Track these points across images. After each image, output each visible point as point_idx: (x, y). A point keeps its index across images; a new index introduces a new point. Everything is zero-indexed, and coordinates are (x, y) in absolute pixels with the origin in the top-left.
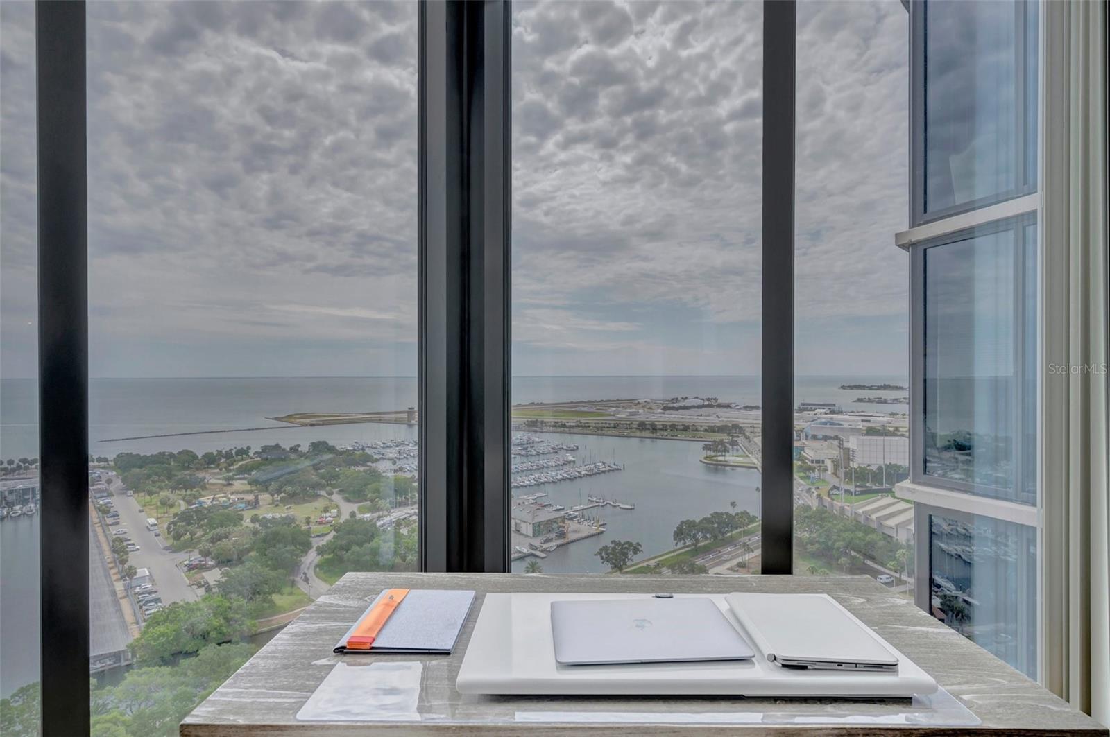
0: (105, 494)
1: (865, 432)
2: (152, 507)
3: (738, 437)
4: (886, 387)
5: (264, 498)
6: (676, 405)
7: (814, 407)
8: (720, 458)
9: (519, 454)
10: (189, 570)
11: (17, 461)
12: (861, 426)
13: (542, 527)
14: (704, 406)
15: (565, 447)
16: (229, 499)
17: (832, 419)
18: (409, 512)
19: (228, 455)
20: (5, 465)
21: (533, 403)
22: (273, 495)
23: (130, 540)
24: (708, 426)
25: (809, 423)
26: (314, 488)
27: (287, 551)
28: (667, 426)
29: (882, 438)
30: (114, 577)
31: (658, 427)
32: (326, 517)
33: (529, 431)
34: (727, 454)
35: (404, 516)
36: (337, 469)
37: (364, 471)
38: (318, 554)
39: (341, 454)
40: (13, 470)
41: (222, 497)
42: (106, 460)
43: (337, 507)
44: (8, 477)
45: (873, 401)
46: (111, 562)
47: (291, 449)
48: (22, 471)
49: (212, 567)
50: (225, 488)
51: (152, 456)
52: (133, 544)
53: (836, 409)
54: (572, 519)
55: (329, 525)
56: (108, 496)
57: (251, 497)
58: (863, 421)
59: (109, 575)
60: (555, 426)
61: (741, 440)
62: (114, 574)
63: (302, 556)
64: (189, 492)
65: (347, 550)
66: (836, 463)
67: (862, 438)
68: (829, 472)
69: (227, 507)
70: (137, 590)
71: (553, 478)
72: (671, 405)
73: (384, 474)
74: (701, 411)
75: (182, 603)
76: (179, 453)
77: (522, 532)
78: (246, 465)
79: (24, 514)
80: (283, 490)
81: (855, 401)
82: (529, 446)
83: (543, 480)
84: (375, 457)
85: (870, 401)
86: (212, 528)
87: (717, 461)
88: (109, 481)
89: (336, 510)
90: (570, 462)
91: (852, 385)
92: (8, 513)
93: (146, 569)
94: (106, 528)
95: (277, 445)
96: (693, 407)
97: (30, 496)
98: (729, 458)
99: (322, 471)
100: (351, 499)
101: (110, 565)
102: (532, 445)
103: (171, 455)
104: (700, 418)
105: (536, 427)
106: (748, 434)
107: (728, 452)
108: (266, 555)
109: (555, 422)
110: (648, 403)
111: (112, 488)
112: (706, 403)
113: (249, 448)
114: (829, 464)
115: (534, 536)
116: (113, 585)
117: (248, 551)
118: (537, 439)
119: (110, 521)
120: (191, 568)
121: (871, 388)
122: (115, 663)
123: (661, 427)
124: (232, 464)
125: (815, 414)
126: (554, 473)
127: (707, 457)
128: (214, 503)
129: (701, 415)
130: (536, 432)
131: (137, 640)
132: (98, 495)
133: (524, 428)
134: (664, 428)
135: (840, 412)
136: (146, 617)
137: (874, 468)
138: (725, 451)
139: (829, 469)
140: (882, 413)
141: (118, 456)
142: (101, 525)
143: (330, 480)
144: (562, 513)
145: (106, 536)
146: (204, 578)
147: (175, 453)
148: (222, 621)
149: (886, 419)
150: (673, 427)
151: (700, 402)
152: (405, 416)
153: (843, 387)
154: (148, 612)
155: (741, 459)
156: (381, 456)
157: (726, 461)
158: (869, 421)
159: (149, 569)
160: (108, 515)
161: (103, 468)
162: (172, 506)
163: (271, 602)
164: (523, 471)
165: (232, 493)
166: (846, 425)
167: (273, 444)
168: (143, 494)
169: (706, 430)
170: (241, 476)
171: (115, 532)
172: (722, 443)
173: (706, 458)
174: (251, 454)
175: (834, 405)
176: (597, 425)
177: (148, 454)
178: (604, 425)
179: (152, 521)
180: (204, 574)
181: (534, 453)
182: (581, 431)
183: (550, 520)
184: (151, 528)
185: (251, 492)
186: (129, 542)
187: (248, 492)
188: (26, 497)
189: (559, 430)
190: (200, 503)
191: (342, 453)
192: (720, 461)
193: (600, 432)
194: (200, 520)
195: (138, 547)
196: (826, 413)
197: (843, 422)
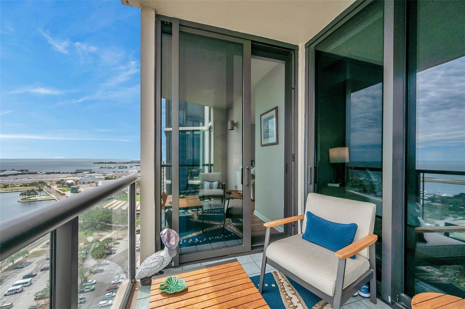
1: (104, 179)
3: (43, 187)
4: (111, 163)
7: (82, 171)
8: (31, 198)
12: (103, 177)
14: (18, 174)
17: (91, 175)
24: (22, 184)
25: (81, 178)
34: (36, 195)
45: (106, 168)
53: (92, 171)
58: (103, 175)
61: (45, 188)
74: (16, 177)
81: (100, 168)
85: (105, 168)
87: (30, 200)
91: (98, 162)
96: (11, 175)
98: (38, 197)
106: (48, 184)
107: (37, 194)
112: (20, 172)
121: (106, 163)
125: (83, 174)
127: (23, 199)
129: (17, 179)
135: (94, 173)
140: (110, 172)
149: (111, 174)
151: (15, 172)
153: (95, 163)
155: (46, 197)
157: (36, 199)
158: (106, 175)
166: (97, 177)
169: (21, 186)
172: (33, 191)
175: (92, 170)
192: (33, 199)
196: (88, 173)
197: (96, 176)
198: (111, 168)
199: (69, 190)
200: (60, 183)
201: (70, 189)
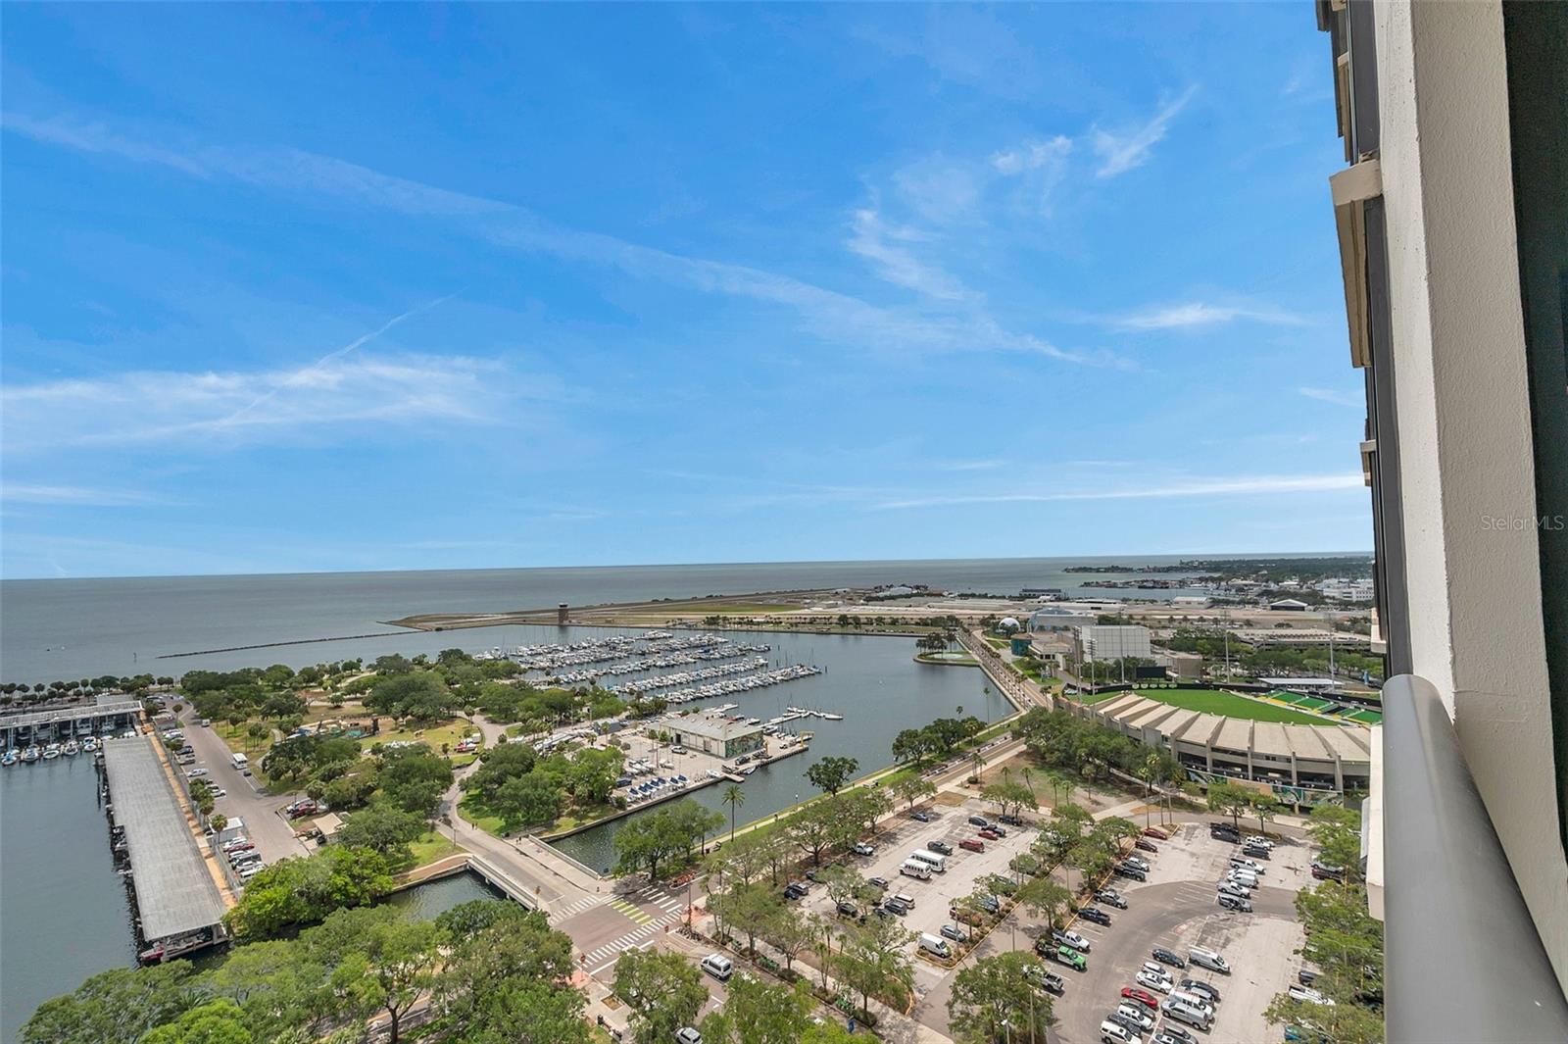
0: (173, 725)
1: (1097, 621)
2: (237, 739)
3: (955, 630)
4: (1114, 569)
5: (386, 722)
6: (881, 594)
7: (1037, 594)
8: (936, 656)
9: (700, 658)
10: (294, 818)
11: (48, 687)
12: (1092, 614)
13: (736, 744)
14: (912, 595)
15: (754, 648)
16: (340, 725)
17: (1058, 607)
18: (572, 733)
19: (333, 670)
20: (31, 692)
21: (711, 596)
22: (396, 719)
23: (211, 782)
24: (920, 619)
25: (1034, 613)
26: (448, 708)
27: (425, 787)
28: (872, 619)
29: (1118, 627)
30: (195, 831)
31: (862, 621)
32: (467, 744)
33: (710, 630)
34: (945, 651)
35: (567, 738)
36: (476, 683)
37: (512, 685)
38: (462, 790)
39: (480, 665)
40: (44, 699)
41: (331, 723)
42: (170, 681)
43: (480, 730)
44: (36, 707)
45: (1101, 586)
46: (187, 812)
47: (414, 660)
48: (54, 699)
49: (326, 812)
50: (332, 712)
51: (233, 674)
52: (217, 788)
53: (1062, 595)
54: (770, 734)
55: (470, 753)
56: (176, 727)
57: (369, 722)
58: (1092, 608)
59: (188, 828)
60: (740, 623)
61: (958, 634)
62: (194, 827)
63: (442, 793)
64: (285, 718)
65: (500, 785)
66: (1069, 658)
67: (1096, 627)
68: (1061, 669)
69: (338, 735)
70: (227, 846)
71: (743, 685)
72: (874, 595)
73: (537, 688)
74: (908, 601)
75: (292, 859)
76: (269, 669)
77: (712, 752)
78: (359, 681)
79: (63, 755)
80: (409, 711)
81: (1082, 586)
82: (711, 647)
83: (732, 688)
84: (523, 666)
85: (1098, 585)
86: (321, 763)
87: (933, 659)
88: (178, 709)
89: (479, 735)
90: (762, 665)
91: (1077, 567)
92: (41, 755)
93: (237, 819)
94: (177, 767)
95: (397, 655)
96: (901, 596)
97: (71, 731)
98: (946, 656)
99: (457, 686)
100: (497, 720)
101: (188, 816)
102: (715, 647)
103: (259, 673)
104: (909, 609)
105: (718, 624)
106: (966, 626)
107: (946, 648)
108: (397, 794)
109: (740, 618)
110: (848, 593)
111: (181, 717)
112: (915, 592)
113: (360, 661)
114: (1060, 658)
115: (727, 756)
116: (195, 841)
117: (372, 789)
118: (720, 640)
119: (183, 759)
120: (296, 814)
121: (1098, 570)
122: (205, 941)
123: (865, 621)
124: (340, 681)
125: (1039, 602)
126: (744, 680)
128: (321, 731)
129: (911, 606)
130: (717, 630)
131: (235, 910)
132: (164, 727)
133: (702, 627)
134: (870, 622)
135: (1067, 600)
136: (243, 880)
137: (1111, 662)
138: (941, 647)
139: (1061, 665)
140: (1112, 598)
141: (187, 675)
142: (171, 765)
143: (468, 697)
144: (759, 728)
145: (178, 779)
146: (315, 826)
147: (264, 669)
148: (348, 879)
149: (1117, 606)
150: (880, 620)
151: (908, 591)
152: (556, 615)
153: (1067, 570)
154: (244, 874)
155: (960, 656)
156: (529, 666)
157: (945, 660)
158: (1099, 608)
159: (241, 818)
160: (179, 752)
161: (165, 692)
162: (264, 737)
163: (408, 852)
164: (706, 678)
165: (343, 718)
166: (1075, 613)
167: (392, 654)
168: (223, 723)
169: (917, 624)
170: (352, 696)
171: (190, 773)
172: (938, 637)
173: (921, 656)
174: (363, 668)
175: (1060, 591)
176: (790, 620)
177: (229, 673)
178: (798, 621)
179: (240, 757)
180: (316, 821)
181: (718, 656)
182: (772, 629)
183: (745, 736)
184: (239, 766)
185: (369, 715)
186: (212, 786)
187: (365, 716)
188: (66, 732)
189: (745, 627)
190: (301, 731)
191: (480, 663)
192: (938, 660)
193: (794, 629)
194: (306, 753)
195: (223, 791)
196: (1051, 601)
197: (1071, 611)
198: (1114, 586)
199: (1007, 645)
200: (988, 626)
201: (1010, 641)
